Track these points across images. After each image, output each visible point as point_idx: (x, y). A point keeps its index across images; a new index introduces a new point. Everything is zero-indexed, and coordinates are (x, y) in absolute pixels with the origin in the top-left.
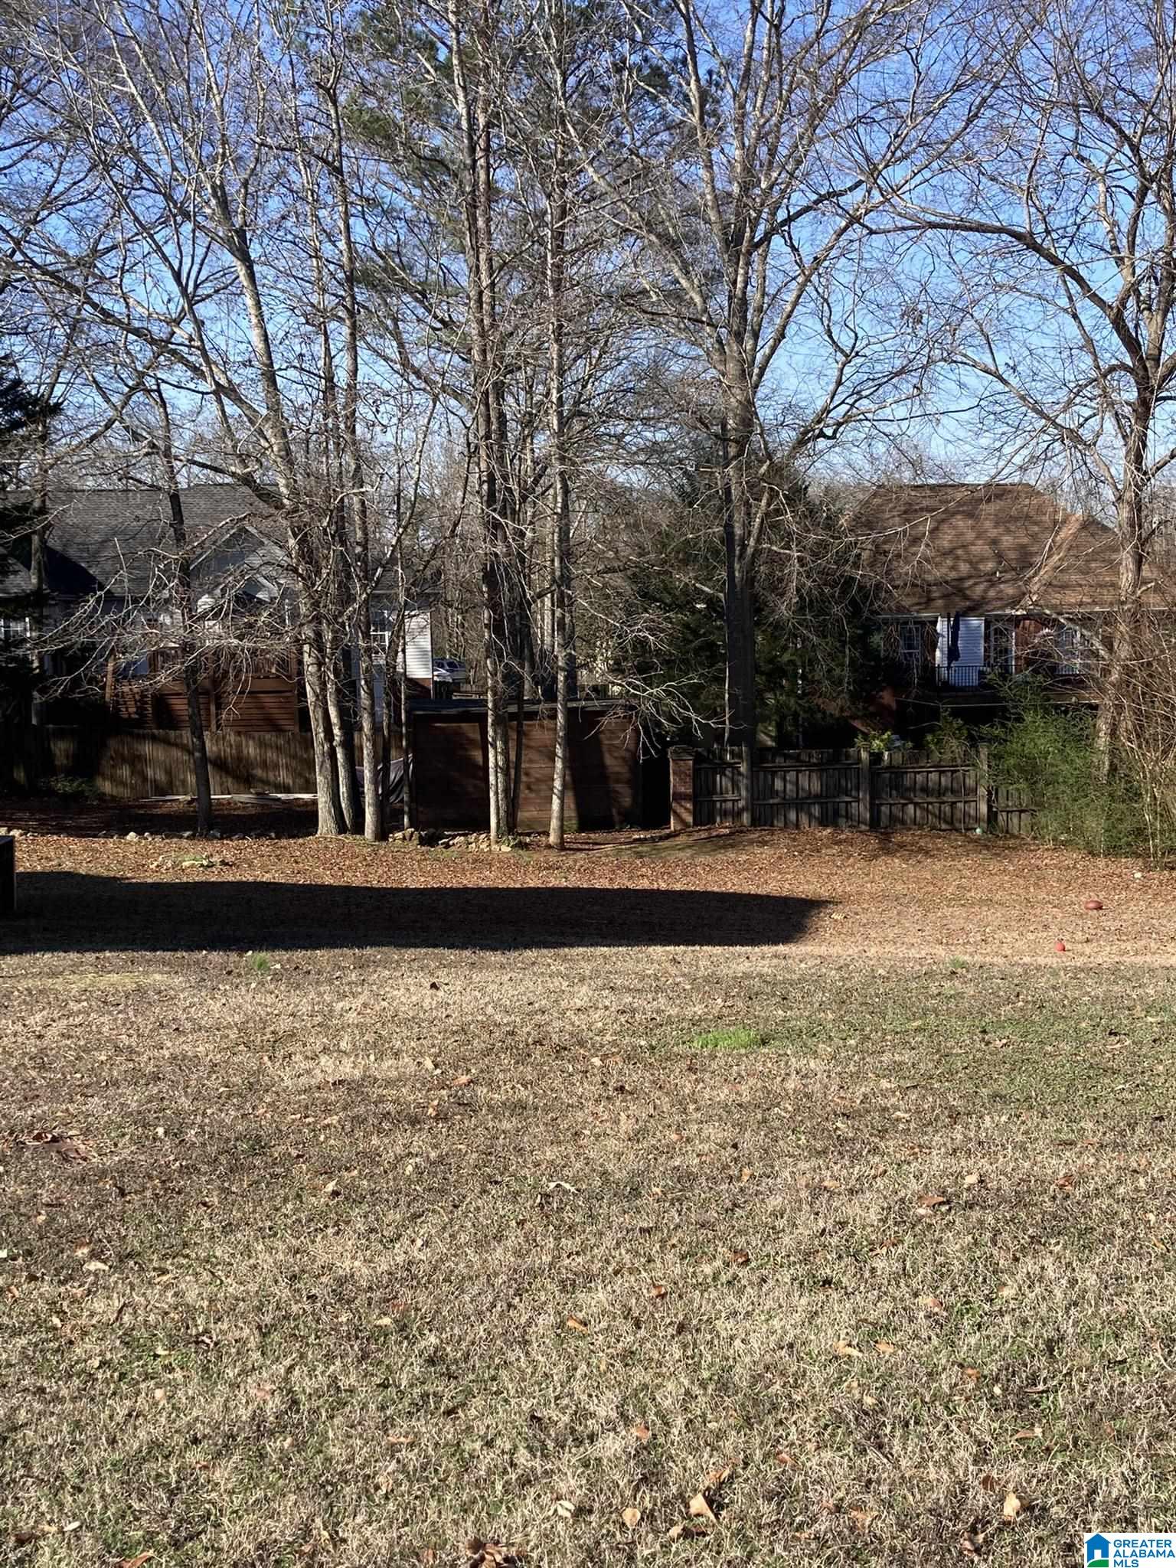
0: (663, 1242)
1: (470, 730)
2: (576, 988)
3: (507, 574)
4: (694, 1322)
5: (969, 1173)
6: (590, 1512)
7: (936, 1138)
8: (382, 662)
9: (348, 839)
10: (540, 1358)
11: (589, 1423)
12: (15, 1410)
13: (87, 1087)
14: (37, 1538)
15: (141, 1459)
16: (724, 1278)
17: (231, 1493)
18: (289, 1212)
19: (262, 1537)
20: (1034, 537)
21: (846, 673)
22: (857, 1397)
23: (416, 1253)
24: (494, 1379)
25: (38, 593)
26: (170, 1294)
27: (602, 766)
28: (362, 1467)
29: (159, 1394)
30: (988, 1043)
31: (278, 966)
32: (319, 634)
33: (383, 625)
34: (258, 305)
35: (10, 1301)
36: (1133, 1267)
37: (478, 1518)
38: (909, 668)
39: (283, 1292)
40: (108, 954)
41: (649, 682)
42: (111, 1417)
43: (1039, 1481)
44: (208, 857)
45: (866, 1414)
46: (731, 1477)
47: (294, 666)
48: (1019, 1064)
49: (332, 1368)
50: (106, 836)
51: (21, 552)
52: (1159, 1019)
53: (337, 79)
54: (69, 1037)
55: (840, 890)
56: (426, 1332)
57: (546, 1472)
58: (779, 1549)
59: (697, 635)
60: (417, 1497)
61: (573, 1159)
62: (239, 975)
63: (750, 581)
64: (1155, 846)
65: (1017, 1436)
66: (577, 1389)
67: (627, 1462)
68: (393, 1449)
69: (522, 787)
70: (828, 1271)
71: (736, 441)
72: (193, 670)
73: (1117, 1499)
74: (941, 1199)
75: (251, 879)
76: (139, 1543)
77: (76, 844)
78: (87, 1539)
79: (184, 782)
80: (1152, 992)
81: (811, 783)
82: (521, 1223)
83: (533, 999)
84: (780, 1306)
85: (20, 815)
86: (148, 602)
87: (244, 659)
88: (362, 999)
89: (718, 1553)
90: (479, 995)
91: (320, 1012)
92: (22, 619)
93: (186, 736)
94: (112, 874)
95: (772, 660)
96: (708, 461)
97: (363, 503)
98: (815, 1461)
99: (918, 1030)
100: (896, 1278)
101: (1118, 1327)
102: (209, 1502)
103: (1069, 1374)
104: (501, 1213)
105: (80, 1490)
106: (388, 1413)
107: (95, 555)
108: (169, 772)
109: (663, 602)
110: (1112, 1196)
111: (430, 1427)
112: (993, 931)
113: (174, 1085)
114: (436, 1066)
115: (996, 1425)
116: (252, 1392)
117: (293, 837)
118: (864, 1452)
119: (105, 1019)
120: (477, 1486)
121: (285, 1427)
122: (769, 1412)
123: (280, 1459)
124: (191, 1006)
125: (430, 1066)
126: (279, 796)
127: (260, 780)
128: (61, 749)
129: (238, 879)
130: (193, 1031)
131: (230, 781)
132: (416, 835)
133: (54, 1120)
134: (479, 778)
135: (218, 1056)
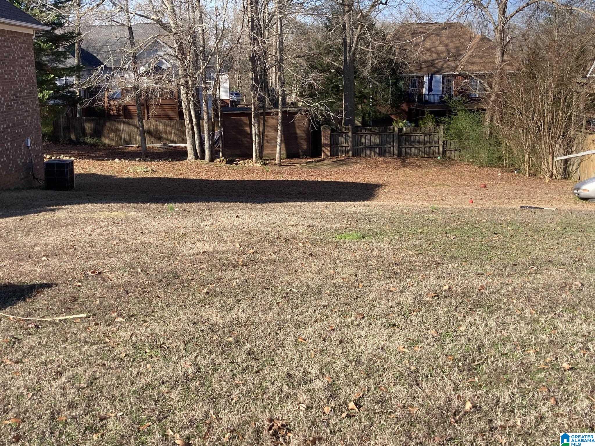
0: (332, 310)
1: (245, 119)
2: (291, 218)
3: (259, 58)
4: (346, 339)
5: (445, 285)
6: (312, 408)
7: (431, 272)
8: (211, 93)
9: (199, 161)
10: (289, 352)
11: (309, 376)
12: (95, 372)
13: (110, 254)
14: (107, 418)
15: (143, 390)
16: (355, 323)
17: (178, 402)
18: (191, 300)
19: (191, 418)
21: (390, 96)
22: (408, 366)
23: (240, 314)
24: (272, 360)
25: (78, 66)
26: (149, 330)
27: (296, 133)
28: (226, 392)
29: (148, 366)
30: (448, 237)
31: (178, 209)
32: (187, 82)
33: (210, 78)
35: (89, 333)
36: (509, 319)
37: (270, 411)
38: (414, 95)
39: (191, 328)
40: (112, 204)
41: (314, 100)
42: (131, 375)
43: (478, 397)
44: (146, 168)
45: (412, 373)
46: (363, 395)
47: (177, 95)
48: (461, 245)
49: (212, 356)
50: (107, 160)
51: (71, 50)
52: (512, 228)
54: (101, 235)
55: (386, 181)
56: (246, 343)
57: (294, 394)
58: (383, 421)
59: (332, 83)
60: (247, 403)
61: (295, 280)
62: (163, 212)
63: (353, 61)
64: (506, 163)
65: (469, 381)
66: (304, 364)
67: (324, 390)
68: (237, 385)
69: (265, 141)
70: (394, 321)
71: (348, 6)
72: (139, 96)
73: (507, 404)
74: (435, 295)
75: (163, 177)
76: (145, 420)
77: (96, 163)
78: (126, 419)
79: (136, 139)
80: (509, 218)
81: (375, 140)
82: (278, 304)
83: (275, 221)
84: (377, 334)
85: (74, 152)
86: (121, 70)
87: (158, 92)
88: (211, 221)
89: (360, 423)
90: (255, 220)
91: (195, 226)
92: (72, 76)
93: (136, 122)
94: (110, 174)
95: (360, 92)
96: (337, 13)
97: (203, 30)
98: (394, 390)
99: (421, 232)
100: (420, 323)
101: (505, 341)
102: (170, 405)
103: (487, 358)
104: (270, 300)
105: (122, 401)
106: (234, 372)
107: (99, 51)
108: (130, 135)
109: (318, 69)
110: (499, 293)
111: (250, 377)
112: (445, 196)
113: (142, 253)
114: (241, 246)
115: (461, 377)
116: (183, 365)
117: (178, 160)
118: (412, 386)
119: (114, 228)
120: (269, 399)
121: (196, 378)
122: (376, 372)
123: (196, 389)
124: (147, 224)
125: (239, 246)
126: (172, 145)
127: (165, 139)
128: (88, 126)
129: (158, 176)
130: (148, 233)
131: (153, 139)
132: (225, 160)
133: (99, 266)
134: (248, 138)
135: (158, 243)
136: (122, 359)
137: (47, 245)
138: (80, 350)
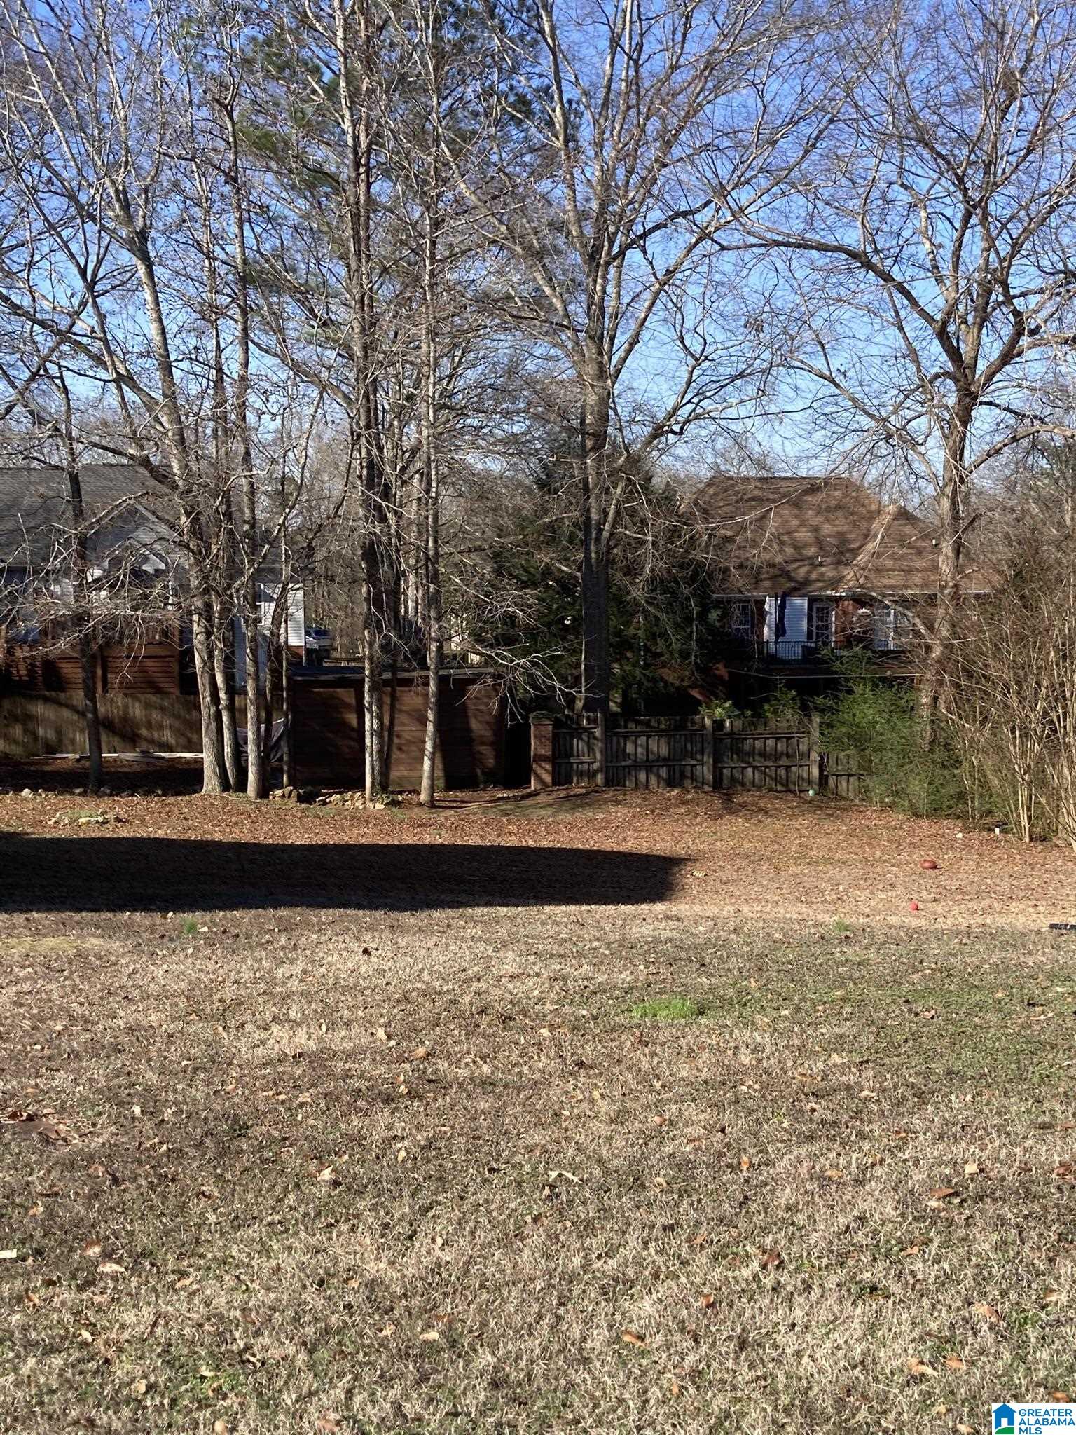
0: (689, 1241)
1: (347, 695)
2: (502, 954)
5: (965, 1161)
7: (915, 1121)
8: (267, 631)
9: (232, 796)
10: (606, 1379)
13: (49, 1058)
16: (767, 1284)
18: (294, 1204)
20: (853, 525)
21: (694, 646)
23: (439, 1253)
26: (198, 1302)
27: (469, 730)
30: (916, 1014)
31: (206, 929)
32: (208, 606)
34: (156, 301)
35: (31, 1311)
40: (36, 915)
41: (514, 652)
44: (102, 814)
48: (957, 1038)
49: (392, 1392)
50: (2, 792)
52: (1067, 989)
53: (234, 96)
54: (21, 1005)
55: (693, 848)
56: (479, 1348)
61: (563, 1143)
62: (171, 940)
63: (605, 562)
64: (974, 809)
69: (395, 749)
70: (869, 1275)
71: (593, 435)
72: (86, 641)
74: (949, 1190)
75: (145, 835)
79: (73, 741)
81: (660, 747)
82: (536, 1219)
83: (463, 965)
84: (835, 1317)
86: (48, 574)
87: (138, 629)
88: (300, 965)
90: (411, 961)
91: (262, 979)
93: (78, 698)
94: (12, 830)
95: (619, 634)
97: (252, 484)
104: (512, 1206)
108: (59, 732)
112: (846, 890)
113: (135, 1056)
114: (389, 1037)
117: (179, 794)
119: (53, 986)
124: (135, 972)
125: (384, 1037)
126: (163, 754)
127: (146, 740)
129: (132, 834)
130: (142, 999)
131: (116, 741)
132: (295, 793)
133: (26, 1096)
134: (353, 739)
135: (172, 1026)
136: (140, 1402)
138: (15, 1370)
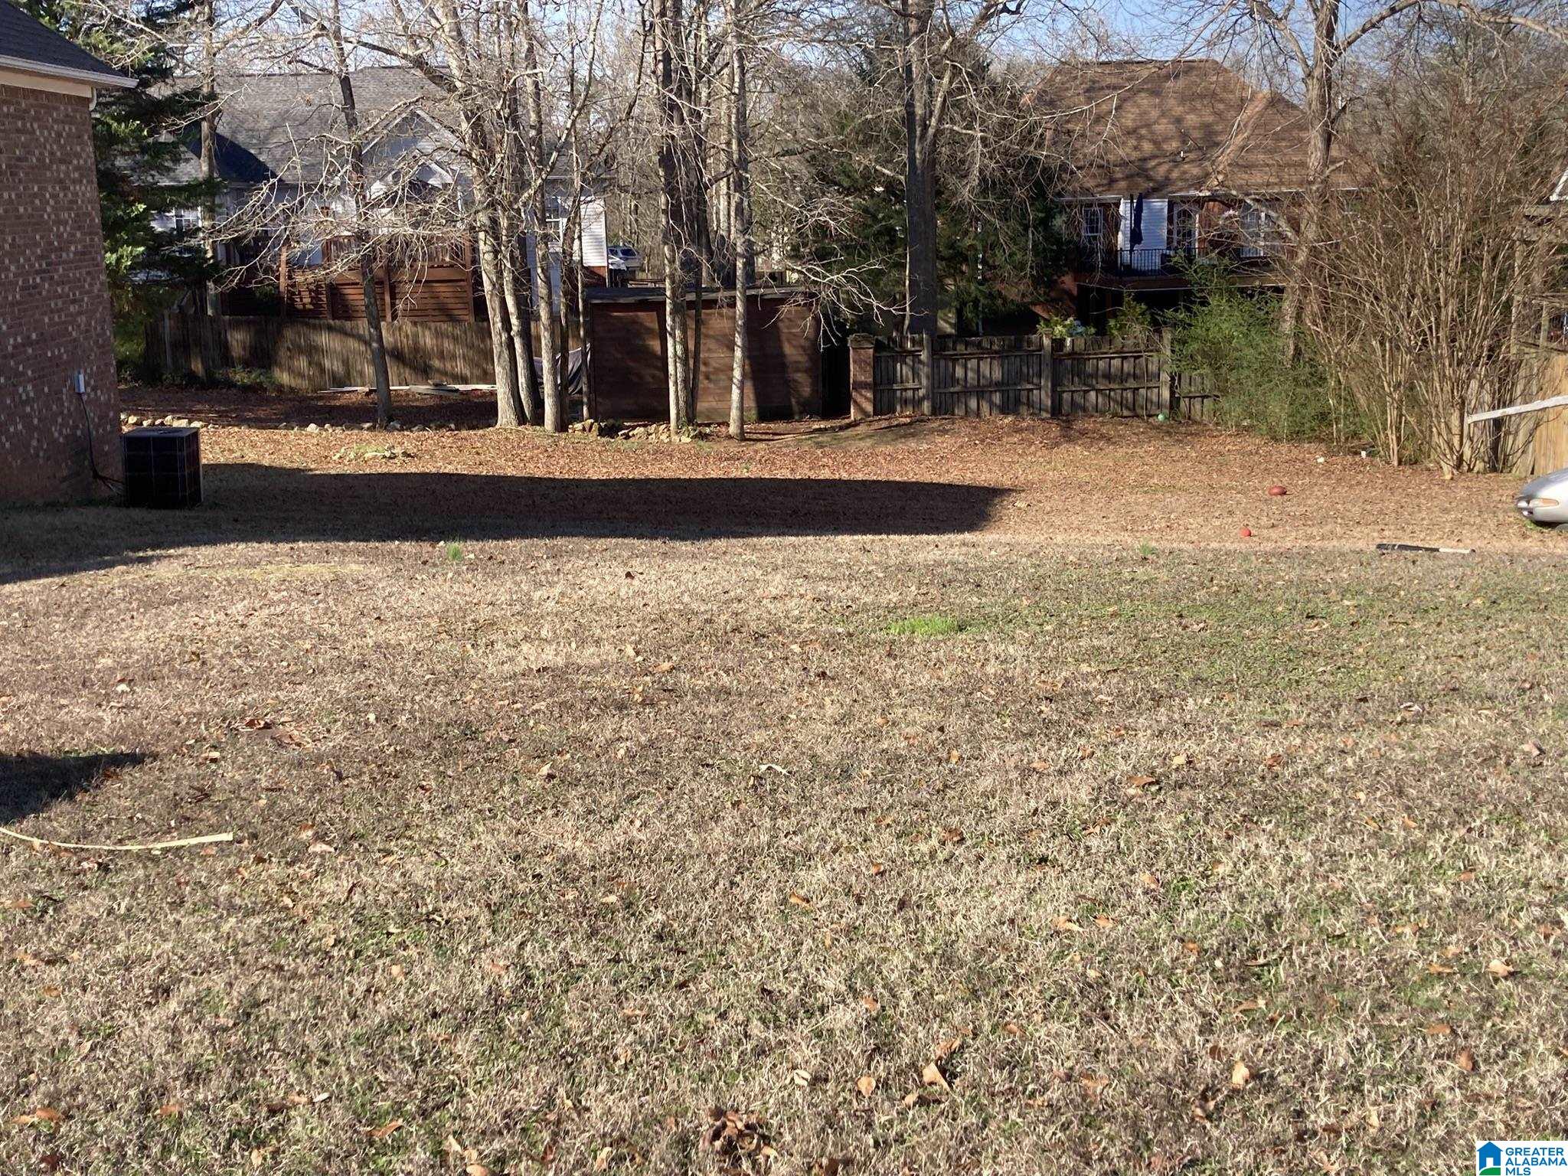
0: (878, 821)
1: (648, 319)
2: (770, 577)
3: (684, 157)
4: (914, 898)
5: (1177, 754)
6: (826, 1080)
7: (1141, 720)
8: (559, 250)
9: (528, 430)
10: (765, 933)
11: (818, 995)
12: (255, 987)
13: (294, 674)
14: (288, 1108)
15: (382, 1033)
16: (941, 856)
17: (474, 1064)
18: (506, 795)
19: (507, 1107)
20: (1218, 114)
21: (1030, 256)
22: (1081, 970)
23: (635, 833)
24: (722, 954)
25: (209, 181)
26: (397, 874)
27: (782, 355)
28: (601, 1038)
29: (395, 970)
30: (1185, 628)
31: (472, 556)
32: (494, 221)
33: (557, 211)
35: (239, 883)
36: (1347, 844)
37: (716, 1088)
38: (1092, 252)
39: (507, 870)
40: (301, 544)
41: (828, 268)
42: (351, 993)
43: (1265, 1051)
44: (390, 448)
45: (1091, 986)
46: (961, 1047)
47: (468, 255)
48: (1218, 648)
49: (563, 944)
50: (286, 428)
51: (191, 139)
52: (1355, 602)
54: (272, 626)
55: (1022, 479)
56: (652, 909)
57: (780, 1043)
58: (1013, 1115)
59: (876, 221)
60: (656, 1068)
61: (781, 742)
62: (435, 565)
63: (932, 162)
64: (1338, 431)
65: (1241, 1008)
66: (805, 964)
67: (859, 1033)
68: (629, 1021)
69: (701, 377)
70: (1043, 849)
71: (918, 17)
72: (368, 260)
73: (1344, 1068)
74: (1151, 780)
75: (434, 471)
76: (388, 1113)
77: (257, 435)
78: (337, 1110)
79: (361, 374)
80: (1346, 576)
81: (993, 370)
82: (736, 804)
83: (727, 587)
84: (999, 883)
85: (199, 407)
86: (321, 189)
87: (419, 249)
88: (556, 591)
89: (954, 1119)
90: (674, 584)
91: (518, 600)
92: (194, 207)
93: (363, 326)
94: (295, 466)
95: (952, 246)
96: (888, 38)
97: (536, 84)
98: (1042, 1033)
99: (1114, 615)
100: (1110, 856)
101: (1337, 901)
102: (453, 1073)
103: (1289, 947)
104: (716, 794)
105: (326, 1063)
106: (621, 986)
107: (264, 141)
108: (346, 363)
109: (841, 185)
110: (1321, 776)
111: (663, 999)
112: (1178, 518)
113: (380, 673)
114: (638, 653)
115: (1220, 997)
116: (487, 967)
117: (473, 428)
118: (1090, 1023)
119: (306, 608)
120: (713, 1056)
121: (522, 1001)
122: (995, 985)
123: (520, 1032)
124: (390, 595)
125: (632, 653)
126: (457, 387)
127: (438, 370)
128: (238, 340)
129: (421, 470)
130: (395, 619)
131: (407, 373)
132: (596, 426)
133: (265, 707)
134: (656, 368)
135: (421, 644)
136: (327, 953)
137: (130, 651)
138: (217, 928)
